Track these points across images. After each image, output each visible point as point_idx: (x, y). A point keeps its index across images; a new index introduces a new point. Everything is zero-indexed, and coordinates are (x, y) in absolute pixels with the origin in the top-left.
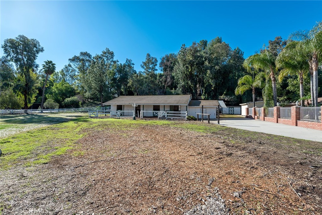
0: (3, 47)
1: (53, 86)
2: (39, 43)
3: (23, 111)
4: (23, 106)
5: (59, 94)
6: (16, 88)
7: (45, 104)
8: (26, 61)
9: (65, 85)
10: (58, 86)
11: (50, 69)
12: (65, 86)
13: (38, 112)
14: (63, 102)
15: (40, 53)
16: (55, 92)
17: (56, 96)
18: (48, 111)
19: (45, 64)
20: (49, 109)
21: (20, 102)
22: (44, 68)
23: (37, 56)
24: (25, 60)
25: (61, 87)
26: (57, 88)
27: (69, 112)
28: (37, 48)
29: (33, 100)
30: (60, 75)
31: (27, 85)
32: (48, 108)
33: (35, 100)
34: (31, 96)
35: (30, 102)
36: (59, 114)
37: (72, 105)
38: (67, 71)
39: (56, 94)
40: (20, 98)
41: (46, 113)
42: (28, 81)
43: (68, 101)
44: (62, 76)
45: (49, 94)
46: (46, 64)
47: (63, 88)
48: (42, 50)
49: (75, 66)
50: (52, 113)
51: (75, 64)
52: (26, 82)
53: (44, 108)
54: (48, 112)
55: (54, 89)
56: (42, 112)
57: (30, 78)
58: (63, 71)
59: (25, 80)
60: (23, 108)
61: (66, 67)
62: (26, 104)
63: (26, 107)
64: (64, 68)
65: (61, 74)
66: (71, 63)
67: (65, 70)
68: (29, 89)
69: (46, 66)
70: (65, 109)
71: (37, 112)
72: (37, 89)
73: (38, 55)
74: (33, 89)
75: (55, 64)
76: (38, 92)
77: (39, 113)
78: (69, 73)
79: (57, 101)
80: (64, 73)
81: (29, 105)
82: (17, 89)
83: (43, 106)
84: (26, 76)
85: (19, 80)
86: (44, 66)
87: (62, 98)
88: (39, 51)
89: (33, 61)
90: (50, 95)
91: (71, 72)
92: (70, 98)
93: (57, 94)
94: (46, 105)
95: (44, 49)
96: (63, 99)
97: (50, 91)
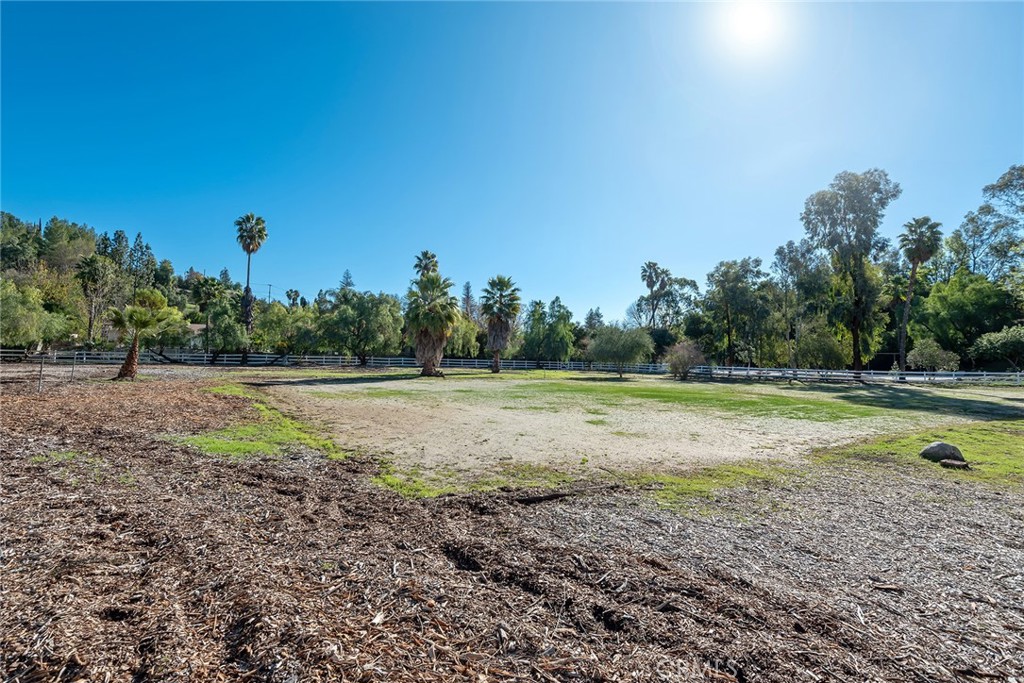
0: (802, 219)
1: (926, 294)
2: (886, 175)
3: (848, 375)
4: (850, 361)
5: (952, 320)
6: (836, 313)
7: (910, 357)
8: (856, 237)
9: (971, 286)
10: (945, 293)
11: (924, 243)
12: (974, 289)
13: (891, 378)
14: (972, 349)
15: (892, 203)
16: (938, 314)
17: (941, 327)
18: (921, 379)
19: (906, 233)
20: (925, 373)
21: (843, 350)
22: (905, 245)
23: (883, 216)
24: (852, 234)
25: (958, 295)
26: (943, 299)
27: (1001, 383)
28: (881, 193)
29: (875, 343)
30: (947, 254)
31: (857, 303)
32: (923, 370)
33: (879, 343)
34: (870, 334)
35: (867, 350)
36: (963, 390)
37: (1011, 357)
38: (977, 233)
39: (941, 323)
40: (842, 340)
41: (917, 382)
42: (862, 291)
43: (991, 343)
44: (957, 253)
45: (917, 322)
46: (911, 231)
47: (969, 296)
48: (896, 193)
49: (1013, 204)
50: (934, 384)
51: (1013, 197)
52: (856, 295)
53: (908, 368)
54: (922, 382)
55: (930, 304)
56: (903, 381)
57: (866, 281)
58: (960, 236)
59: (853, 291)
60: (849, 367)
61: (972, 220)
62: (857, 356)
63: (856, 365)
64: (962, 226)
65: (952, 249)
66: (994, 202)
67: (967, 231)
68: (864, 314)
69: (910, 237)
70: (985, 373)
71: (888, 379)
72: (884, 311)
73: (883, 212)
74: (875, 313)
75: (938, 225)
76: (888, 320)
77: (893, 382)
78: (985, 237)
79: (946, 344)
80: (962, 244)
81: (865, 360)
82: (837, 316)
83: (906, 363)
84: (854, 280)
85: (838, 293)
86: (902, 241)
87: (965, 335)
88: (887, 198)
89: (869, 233)
90: (917, 327)
91: (992, 232)
92: (999, 331)
93: (943, 320)
94: (916, 358)
95: (901, 187)
96: (965, 337)
97: (917, 312)
